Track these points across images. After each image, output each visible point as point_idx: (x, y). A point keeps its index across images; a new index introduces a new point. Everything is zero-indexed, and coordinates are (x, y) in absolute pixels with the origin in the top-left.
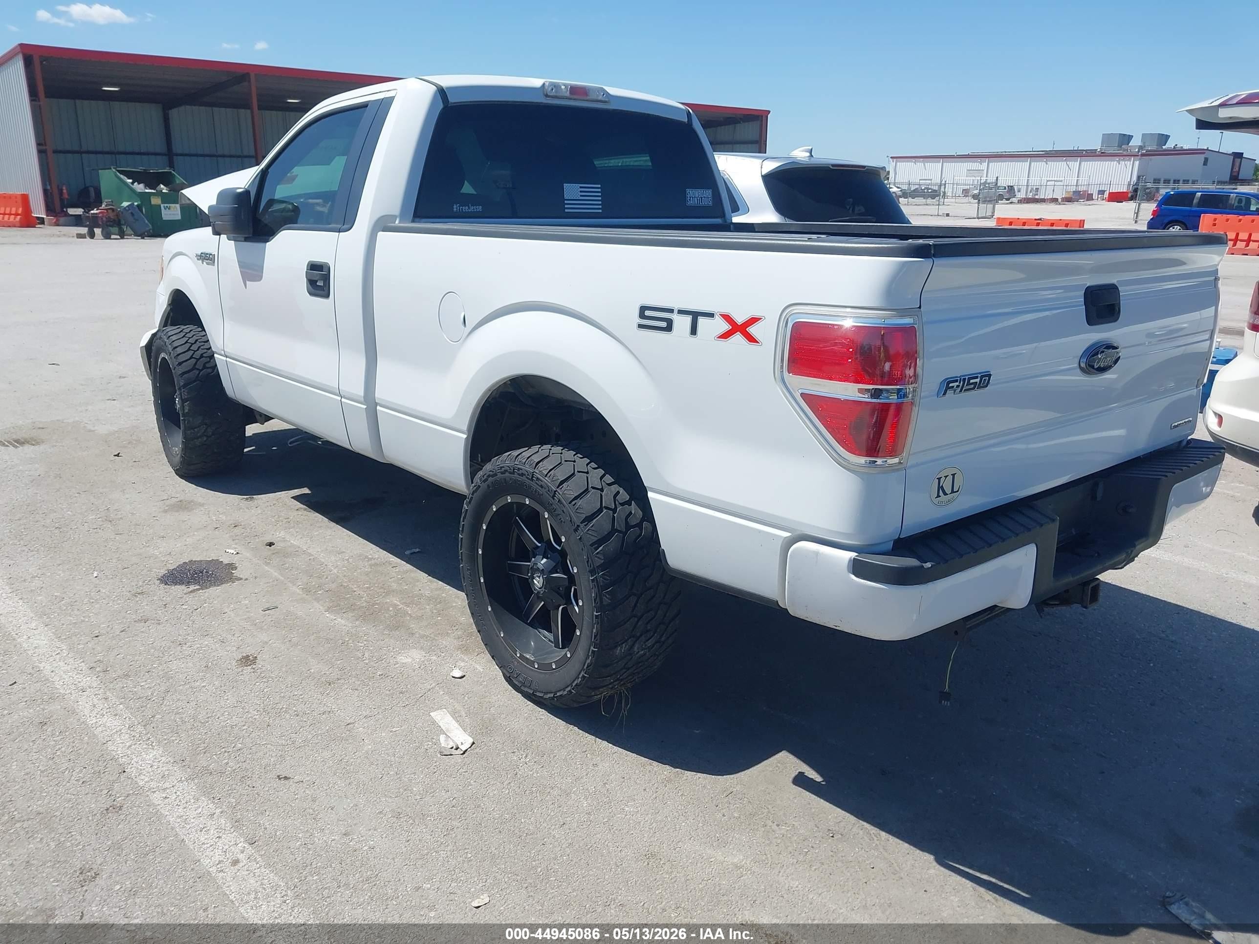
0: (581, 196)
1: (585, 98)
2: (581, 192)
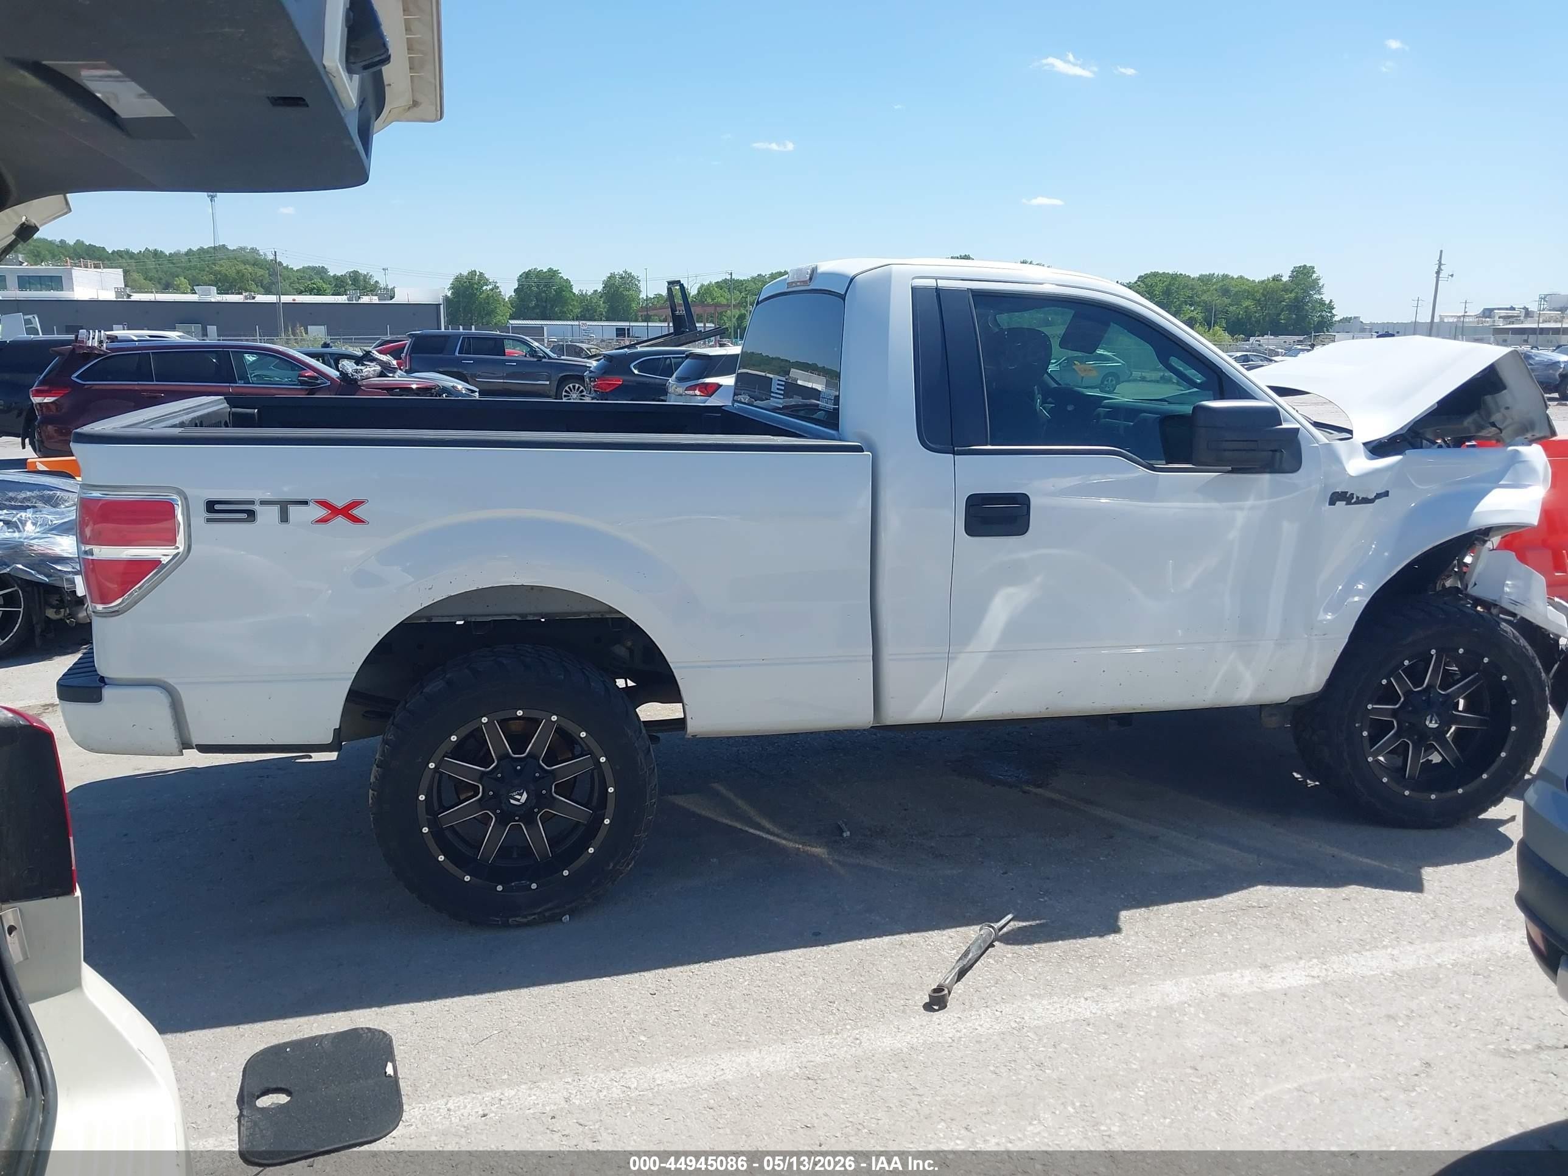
0: (778, 389)
2: (778, 384)
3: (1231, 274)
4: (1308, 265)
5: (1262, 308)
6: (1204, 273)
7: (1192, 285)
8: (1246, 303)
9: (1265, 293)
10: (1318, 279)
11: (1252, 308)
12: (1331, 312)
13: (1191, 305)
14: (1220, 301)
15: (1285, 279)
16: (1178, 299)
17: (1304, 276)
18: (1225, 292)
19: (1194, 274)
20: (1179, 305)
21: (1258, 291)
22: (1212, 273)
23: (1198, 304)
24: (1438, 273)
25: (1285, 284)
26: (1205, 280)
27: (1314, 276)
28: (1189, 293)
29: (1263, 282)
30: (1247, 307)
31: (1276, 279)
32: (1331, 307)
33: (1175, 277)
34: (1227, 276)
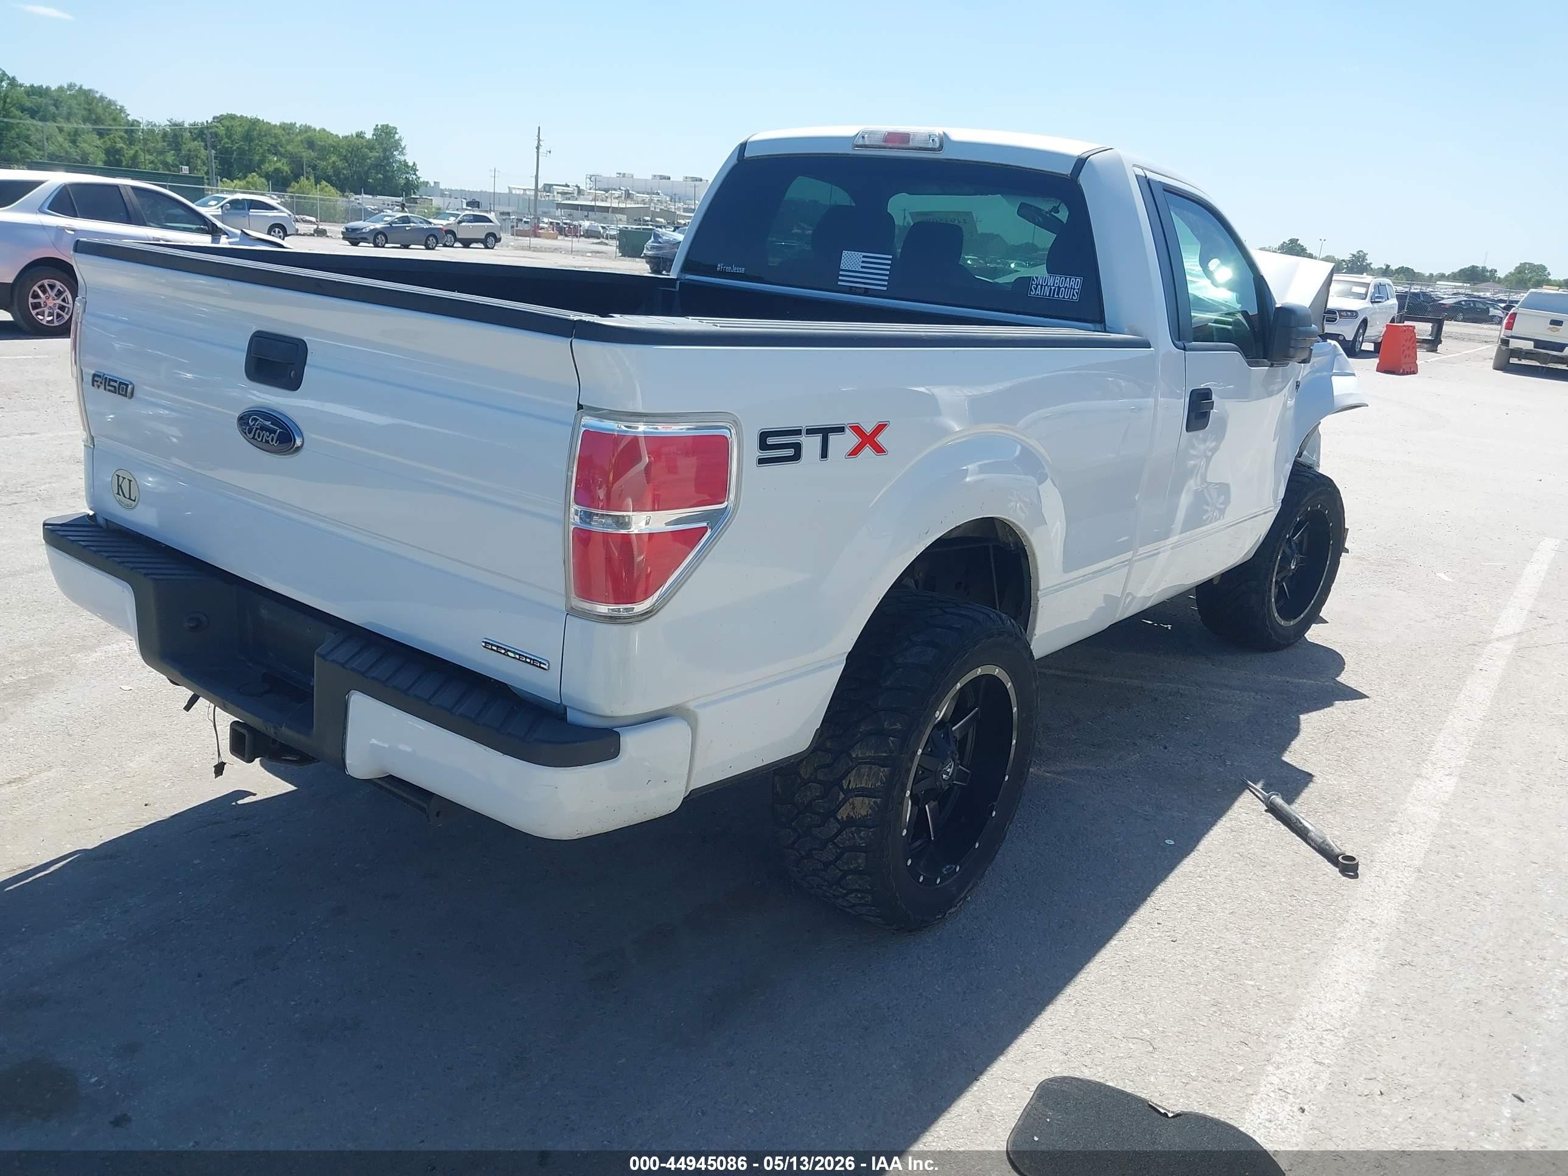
0: (862, 267)
1: (904, 146)
2: (863, 262)
3: (313, 126)
4: (390, 125)
5: (349, 165)
6: (285, 121)
7: (275, 134)
8: (334, 158)
9: (350, 149)
10: (400, 139)
11: (340, 164)
12: (415, 174)
13: (275, 154)
14: (307, 155)
15: (369, 135)
16: (261, 146)
17: (386, 136)
18: (311, 144)
19: (275, 121)
20: (263, 154)
21: (342, 148)
22: (294, 122)
23: (283, 155)
24: (538, 148)
25: (369, 141)
26: (287, 128)
27: (397, 137)
28: (274, 141)
29: (347, 137)
30: (334, 162)
31: (360, 135)
32: (414, 170)
33: (255, 122)
34: (309, 127)
